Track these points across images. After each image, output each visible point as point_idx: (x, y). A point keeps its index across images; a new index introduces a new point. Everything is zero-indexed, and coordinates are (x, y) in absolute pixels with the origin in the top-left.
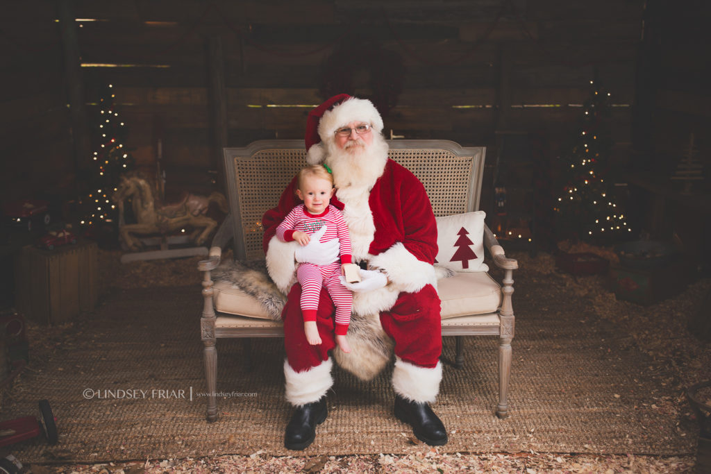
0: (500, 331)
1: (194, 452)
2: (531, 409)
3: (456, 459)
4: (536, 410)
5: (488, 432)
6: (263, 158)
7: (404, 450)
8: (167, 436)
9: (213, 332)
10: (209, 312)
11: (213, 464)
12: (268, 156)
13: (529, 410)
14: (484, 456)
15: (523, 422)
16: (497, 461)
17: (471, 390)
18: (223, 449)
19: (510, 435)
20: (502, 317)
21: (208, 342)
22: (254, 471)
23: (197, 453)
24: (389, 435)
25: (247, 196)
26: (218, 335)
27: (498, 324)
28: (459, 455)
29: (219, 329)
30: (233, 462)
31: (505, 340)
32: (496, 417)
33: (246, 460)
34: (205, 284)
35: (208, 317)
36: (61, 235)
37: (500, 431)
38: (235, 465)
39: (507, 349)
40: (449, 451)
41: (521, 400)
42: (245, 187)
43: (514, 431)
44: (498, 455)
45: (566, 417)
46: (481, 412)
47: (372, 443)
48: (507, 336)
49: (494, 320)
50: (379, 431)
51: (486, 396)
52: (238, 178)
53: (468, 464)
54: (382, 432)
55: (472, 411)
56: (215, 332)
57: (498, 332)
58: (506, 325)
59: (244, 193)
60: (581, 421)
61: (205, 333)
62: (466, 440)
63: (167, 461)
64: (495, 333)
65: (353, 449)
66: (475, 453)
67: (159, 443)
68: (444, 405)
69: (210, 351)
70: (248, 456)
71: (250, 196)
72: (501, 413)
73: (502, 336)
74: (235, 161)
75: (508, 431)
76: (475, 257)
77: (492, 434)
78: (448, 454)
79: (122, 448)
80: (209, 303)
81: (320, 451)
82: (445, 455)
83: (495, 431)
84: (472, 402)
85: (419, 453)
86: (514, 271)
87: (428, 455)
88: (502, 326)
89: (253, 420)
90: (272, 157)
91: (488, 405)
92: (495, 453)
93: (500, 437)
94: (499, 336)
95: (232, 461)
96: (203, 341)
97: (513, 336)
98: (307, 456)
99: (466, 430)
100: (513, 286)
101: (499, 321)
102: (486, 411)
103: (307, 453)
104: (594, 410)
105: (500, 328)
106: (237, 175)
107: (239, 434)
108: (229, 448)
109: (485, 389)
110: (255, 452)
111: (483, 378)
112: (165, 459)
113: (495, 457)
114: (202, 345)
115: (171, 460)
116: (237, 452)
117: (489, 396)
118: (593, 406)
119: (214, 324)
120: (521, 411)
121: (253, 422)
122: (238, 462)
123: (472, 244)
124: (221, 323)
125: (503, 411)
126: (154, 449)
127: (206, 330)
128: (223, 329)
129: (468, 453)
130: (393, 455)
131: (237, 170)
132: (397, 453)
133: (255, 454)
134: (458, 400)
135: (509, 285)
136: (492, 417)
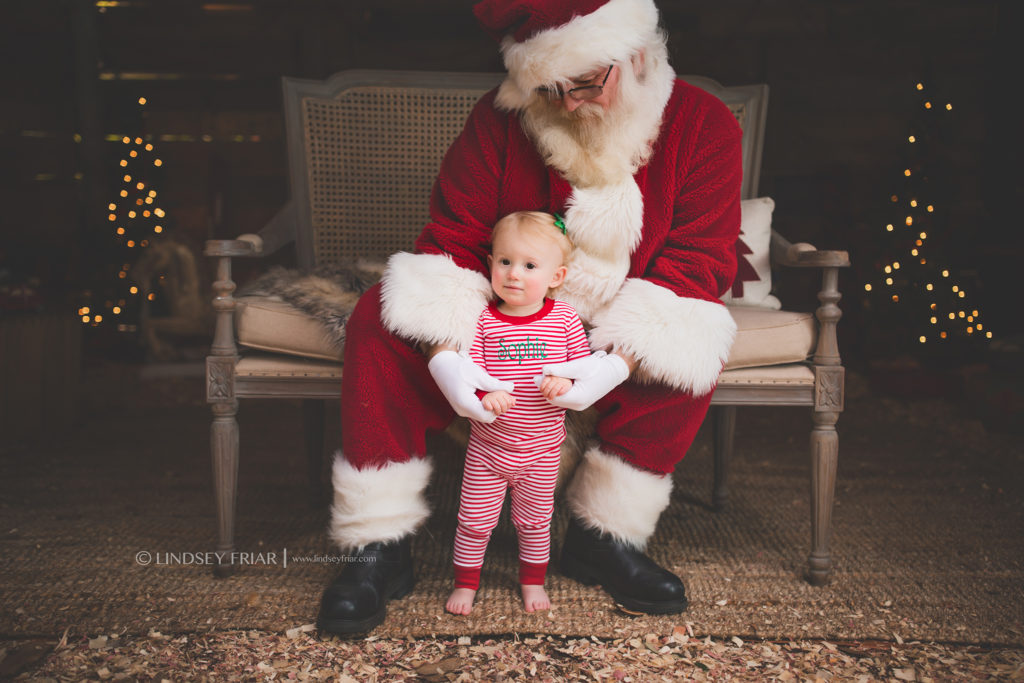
0: (814, 398)
1: (168, 620)
2: (875, 571)
3: (734, 650)
4: (885, 572)
5: (795, 605)
6: (356, 102)
7: (619, 631)
8: (122, 594)
9: (229, 385)
10: (225, 344)
11: (203, 644)
12: (365, 99)
13: (871, 573)
14: (793, 645)
15: (863, 589)
16: (824, 654)
17: (747, 541)
18: (232, 618)
19: (841, 610)
20: (818, 368)
21: (219, 406)
22: (290, 660)
23: (173, 623)
24: (585, 604)
25: (324, 169)
26: (240, 391)
27: (811, 383)
28: (739, 642)
29: (241, 380)
30: (247, 642)
31: (826, 416)
32: (806, 583)
33: (275, 640)
34: (218, 285)
35: (221, 355)
36: (17, 292)
37: (819, 603)
38: (250, 648)
39: (827, 438)
40: (715, 632)
41: (852, 558)
42: (320, 152)
43: (848, 604)
44: (825, 643)
45: (953, 584)
46: (774, 574)
47: (551, 615)
48: (829, 408)
49: (802, 375)
50: (564, 598)
51: (780, 552)
52: (307, 136)
53: (761, 659)
54: (571, 600)
55: (755, 572)
56: (235, 385)
57: (810, 400)
58: (827, 385)
59: (318, 163)
60: (986, 591)
61: (215, 387)
62: (750, 616)
63: (105, 638)
64: (804, 400)
65: (509, 622)
66: (772, 639)
67: (100, 606)
68: (697, 562)
69: (225, 428)
70: (282, 633)
71: (330, 170)
72: (817, 573)
73: (818, 408)
74: (304, 104)
75: (837, 604)
76: (754, 277)
77: (804, 608)
78: (714, 638)
79: (19, 611)
80: (225, 324)
81: (439, 627)
82: (708, 641)
83: (809, 604)
84: (751, 559)
85: (651, 637)
86: (841, 270)
87: (671, 640)
88: (819, 387)
89: (307, 576)
90: (372, 101)
91: (787, 563)
92: (816, 640)
93: (822, 613)
94: (813, 407)
95: (244, 640)
96: (211, 405)
97: (841, 409)
98: (409, 637)
99: (746, 600)
100: (840, 304)
101: (812, 377)
102: (782, 573)
103: (411, 631)
104: (1005, 575)
105: (813, 390)
106: (307, 130)
107: (272, 595)
108: (242, 616)
109: (776, 541)
110: (296, 626)
111: (768, 525)
112: (103, 635)
113: (818, 648)
114: (208, 415)
115: (115, 636)
116: (260, 624)
117: (784, 551)
118: (999, 569)
119: (233, 368)
120: (855, 574)
121: (306, 579)
122: (257, 643)
123: (749, 252)
124: (247, 367)
125: (822, 569)
126: (85, 615)
127: (217, 382)
128: (252, 380)
129: (757, 640)
130: (594, 638)
131: (306, 121)
132: (603, 635)
133: (297, 630)
134: (725, 557)
135: (832, 300)
136: (797, 582)
